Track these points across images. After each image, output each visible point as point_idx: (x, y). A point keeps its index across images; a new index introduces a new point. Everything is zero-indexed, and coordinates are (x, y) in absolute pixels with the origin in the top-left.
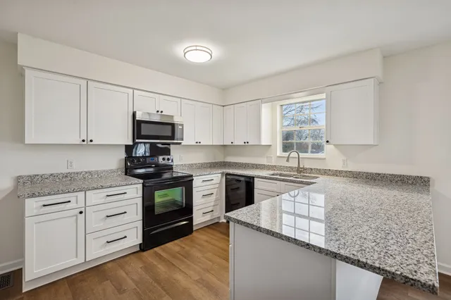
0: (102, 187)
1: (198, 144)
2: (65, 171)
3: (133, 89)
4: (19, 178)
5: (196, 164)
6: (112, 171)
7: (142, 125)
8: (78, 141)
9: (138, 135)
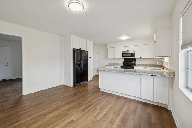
3: (122, 47)
4: (109, 63)
7: (123, 54)
9: (123, 57)
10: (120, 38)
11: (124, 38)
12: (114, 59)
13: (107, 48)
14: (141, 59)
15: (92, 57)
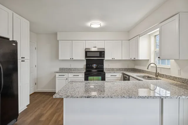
0: (72, 73)
1: (113, 59)
2: (69, 67)
3: (86, 40)
4: (60, 68)
5: (116, 68)
6: (82, 69)
7: (88, 53)
8: (69, 59)
9: (86, 56)
10: (89, 24)
11: (96, 24)
12: (72, 60)
13: (58, 41)
14: (113, 61)
15: (27, 57)
